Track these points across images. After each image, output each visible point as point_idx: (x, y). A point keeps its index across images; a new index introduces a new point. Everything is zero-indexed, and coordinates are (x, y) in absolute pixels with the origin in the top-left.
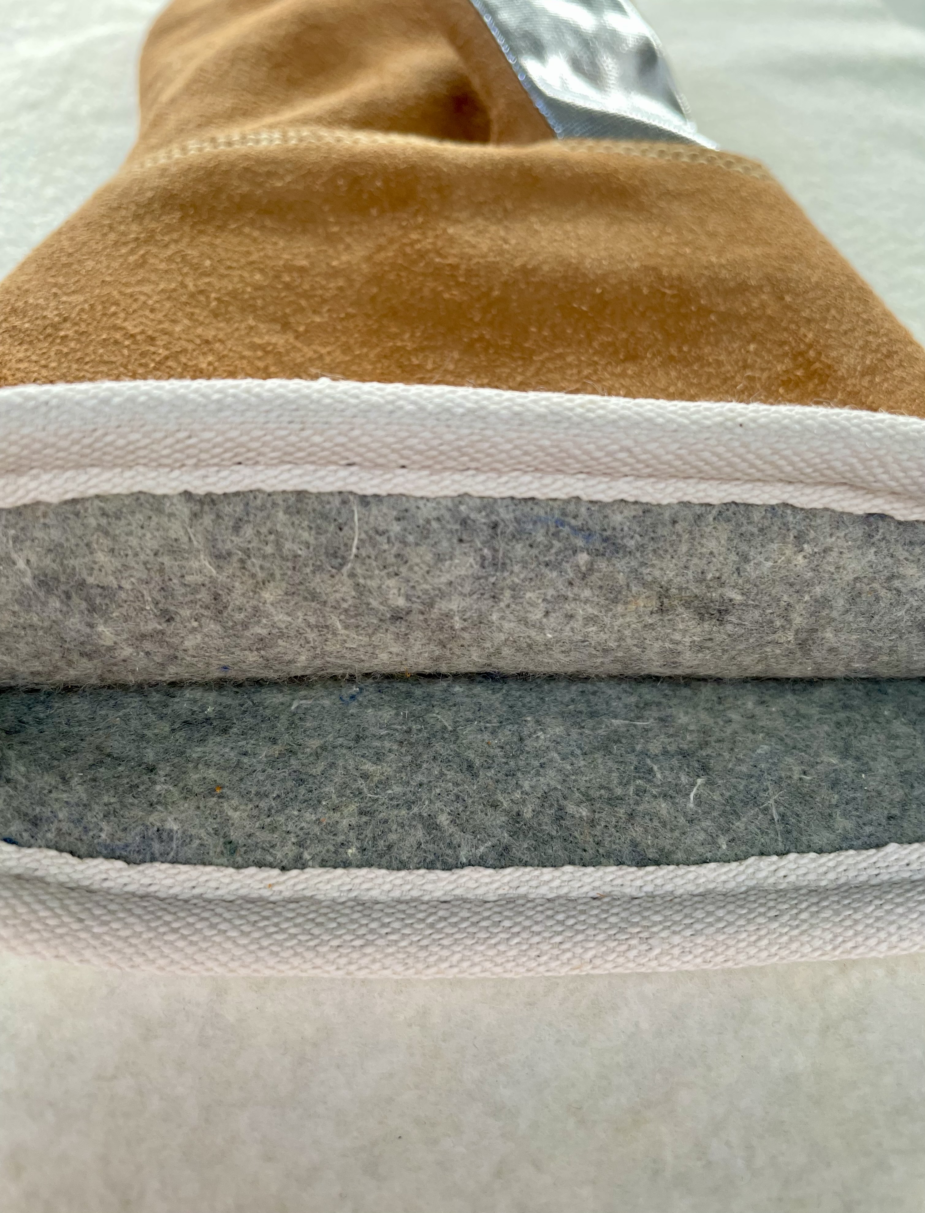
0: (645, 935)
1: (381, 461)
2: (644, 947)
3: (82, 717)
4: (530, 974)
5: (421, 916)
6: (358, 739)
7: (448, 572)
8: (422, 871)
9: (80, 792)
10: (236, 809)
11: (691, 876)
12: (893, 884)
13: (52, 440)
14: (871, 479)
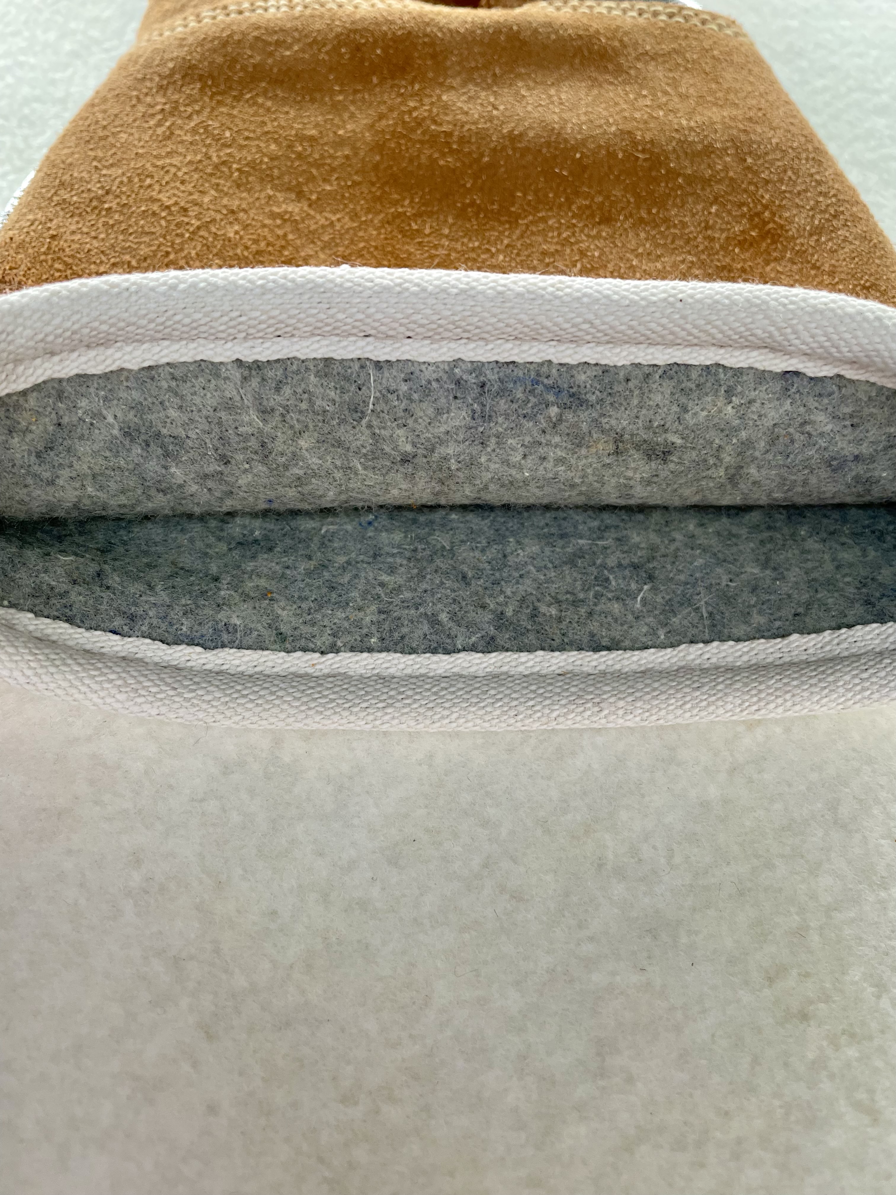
0: (597, 700)
1: (391, 333)
2: (597, 709)
3: (157, 539)
4: (509, 728)
5: (427, 686)
6: (375, 556)
7: (446, 423)
8: (428, 655)
9: (164, 597)
10: (283, 609)
11: (635, 659)
12: (791, 664)
13: (134, 319)
14: (786, 343)
